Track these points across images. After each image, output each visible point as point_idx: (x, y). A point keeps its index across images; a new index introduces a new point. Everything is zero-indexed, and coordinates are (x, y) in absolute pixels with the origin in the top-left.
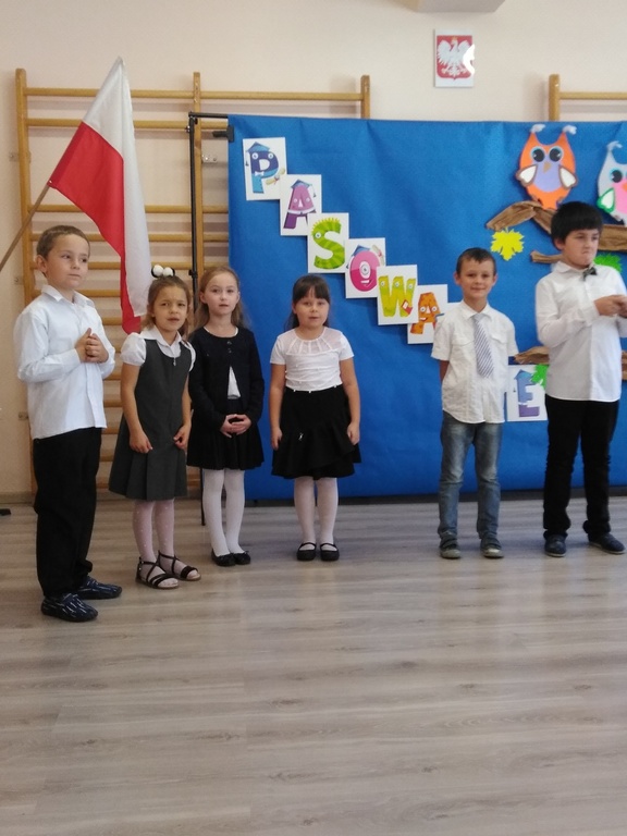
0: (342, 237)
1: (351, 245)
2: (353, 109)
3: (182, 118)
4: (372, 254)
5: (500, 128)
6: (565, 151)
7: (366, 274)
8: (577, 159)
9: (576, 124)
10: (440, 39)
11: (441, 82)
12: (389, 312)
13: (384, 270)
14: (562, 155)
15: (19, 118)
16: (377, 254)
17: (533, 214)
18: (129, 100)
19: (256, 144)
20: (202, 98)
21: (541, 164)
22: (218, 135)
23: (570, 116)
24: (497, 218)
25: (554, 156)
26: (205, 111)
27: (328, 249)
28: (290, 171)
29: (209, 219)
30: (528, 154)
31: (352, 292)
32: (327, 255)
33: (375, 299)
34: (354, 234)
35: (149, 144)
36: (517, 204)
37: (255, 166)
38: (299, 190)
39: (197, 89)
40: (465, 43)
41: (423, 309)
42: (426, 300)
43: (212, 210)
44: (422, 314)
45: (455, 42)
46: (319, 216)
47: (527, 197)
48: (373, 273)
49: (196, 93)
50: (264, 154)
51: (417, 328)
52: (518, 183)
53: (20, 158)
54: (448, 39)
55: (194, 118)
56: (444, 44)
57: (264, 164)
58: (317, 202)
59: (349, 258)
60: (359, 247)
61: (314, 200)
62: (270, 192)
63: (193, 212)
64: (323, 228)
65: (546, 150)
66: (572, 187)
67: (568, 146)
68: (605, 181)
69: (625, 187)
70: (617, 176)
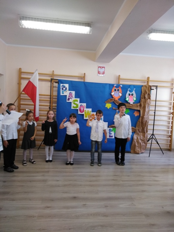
0: (78, 103)
1: (80, 104)
2: (82, 79)
3: (50, 79)
4: (83, 106)
5: (108, 85)
6: (120, 90)
7: (82, 110)
10: (99, 67)
11: (98, 75)
12: (86, 117)
13: (85, 109)
14: (119, 90)
15: (19, 77)
17: (113, 101)
18: (38, 77)
19: (63, 85)
21: (116, 92)
22: (56, 83)
23: (122, 82)
24: (106, 101)
25: (118, 90)
26: (54, 78)
27: (75, 105)
28: (69, 90)
29: (53, 97)
30: (113, 90)
31: (79, 113)
33: (83, 114)
34: (80, 102)
36: (111, 99)
37: (63, 89)
38: (70, 94)
45: (102, 68)
46: (74, 99)
47: (113, 98)
48: (83, 110)
49: (53, 74)
50: (64, 87)
53: (19, 84)
54: (101, 67)
55: (52, 79)
57: (64, 89)
59: (79, 106)
60: (81, 105)
61: (73, 96)
62: (65, 94)
63: (50, 96)
64: (74, 101)
65: (117, 89)
66: (121, 96)
67: (121, 89)
68: (127, 95)
69: (131, 97)
70: (129, 95)
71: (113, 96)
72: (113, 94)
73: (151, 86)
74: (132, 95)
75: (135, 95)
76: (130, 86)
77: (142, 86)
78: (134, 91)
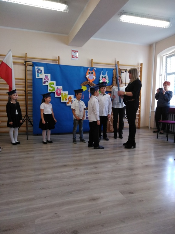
0: (54, 86)
1: (56, 87)
2: (56, 62)
3: (23, 62)
4: (60, 89)
5: (83, 68)
8: (96, 74)
9: (96, 68)
10: (72, 51)
11: (72, 58)
12: (63, 100)
13: (62, 92)
14: (93, 73)
17: (88, 83)
18: (12, 58)
19: (38, 68)
21: (90, 75)
22: (30, 65)
23: (95, 66)
24: (82, 84)
25: (92, 73)
26: (28, 61)
28: (44, 73)
29: (28, 81)
30: (88, 73)
31: (56, 96)
32: (51, 89)
33: (61, 97)
34: (56, 85)
35: (17, 66)
36: (85, 81)
37: (38, 72)
38: (46, 77)
40: (77, 52)
42: (70, 98)
43: (29, 79)
44: (69, 100)
45: (75, 52)
46: (50, 82)
47: (88, 80)
48: (60, 92)
49: (26, 57)
50: (39, 70)
51: (68, 103)
52: (86, 78)
55: (26, 62)
56: (73, 52)
58: (50, 79)
59: (56, 90)
60: (58, 88)
62: (41, 77)
63: (25, 80)
64: (51, 84)
66: (95, 79)
68: (101, 78)
69: (104, 79)
72: (87, 76)
73: (121, 70)
74: (105, 77)
75: (107, 78)
76: (102, 69)
77: (114, 69)
78: (106, 74)
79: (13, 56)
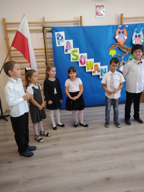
0: (78, 53)
1: (80, 55)
2: (78, 24)
3: (41, 28)
7: (83, 61)
10: (97, 6)
11: (97, 17)
12: (88, 69)
13: (87, 60)
15: (5, 30)
16: (85, 57)
17: (118, 46)
19: (58, 34)
20: (45, 23)
21: (120, 34)
22: (49, 32)
23: (126, 23)
24: (110, 47)
26: (46, 26)
27: (75, 56)
28: (66, 39)
29: (49, 51)
30: (117, 32)
31: (80, 65)
33: (85, 67)
34: (80, 52)
35: (34, 35)
36: (115, 44)
37: (58, 39)
38: (68, 43)
39: (44, 21)
41: (95, 68)
42: (96, 66)
43: (49, 49)
45: (100, 7)
46: (72, 49)
48: (85, 61)
49: (44, 22)
50: (60, 36)
51: (94, 72)
53: (7, 39)
55: (44, 28)
56: (98, 8)
57: (60, 38)
59: (79, 58)
61: (71, 45)
62: (62, 44)
63: (45, 49)
64: (73, 52)
65: (121, 31)
66: (127, 39)
67: (126, 30)
68: (134, 37)
69: (138, 39)
70: (136, 36)
71: (118, 41)
72: (117, 37)
75: (142, 36)
76: (136, 26)
78: (141, 31)
79: (29, 23)
